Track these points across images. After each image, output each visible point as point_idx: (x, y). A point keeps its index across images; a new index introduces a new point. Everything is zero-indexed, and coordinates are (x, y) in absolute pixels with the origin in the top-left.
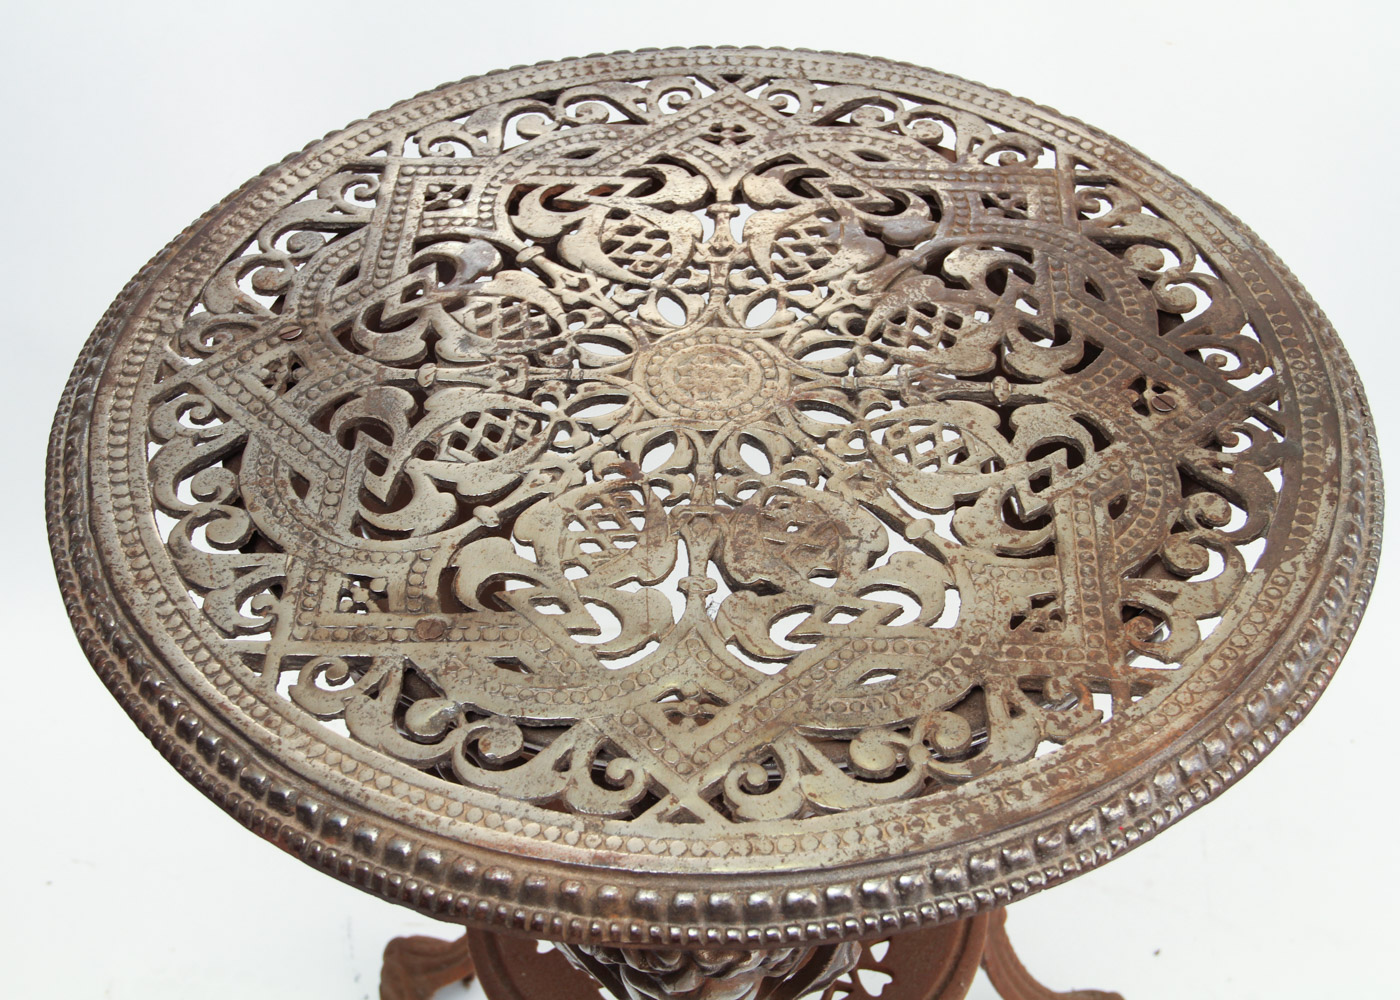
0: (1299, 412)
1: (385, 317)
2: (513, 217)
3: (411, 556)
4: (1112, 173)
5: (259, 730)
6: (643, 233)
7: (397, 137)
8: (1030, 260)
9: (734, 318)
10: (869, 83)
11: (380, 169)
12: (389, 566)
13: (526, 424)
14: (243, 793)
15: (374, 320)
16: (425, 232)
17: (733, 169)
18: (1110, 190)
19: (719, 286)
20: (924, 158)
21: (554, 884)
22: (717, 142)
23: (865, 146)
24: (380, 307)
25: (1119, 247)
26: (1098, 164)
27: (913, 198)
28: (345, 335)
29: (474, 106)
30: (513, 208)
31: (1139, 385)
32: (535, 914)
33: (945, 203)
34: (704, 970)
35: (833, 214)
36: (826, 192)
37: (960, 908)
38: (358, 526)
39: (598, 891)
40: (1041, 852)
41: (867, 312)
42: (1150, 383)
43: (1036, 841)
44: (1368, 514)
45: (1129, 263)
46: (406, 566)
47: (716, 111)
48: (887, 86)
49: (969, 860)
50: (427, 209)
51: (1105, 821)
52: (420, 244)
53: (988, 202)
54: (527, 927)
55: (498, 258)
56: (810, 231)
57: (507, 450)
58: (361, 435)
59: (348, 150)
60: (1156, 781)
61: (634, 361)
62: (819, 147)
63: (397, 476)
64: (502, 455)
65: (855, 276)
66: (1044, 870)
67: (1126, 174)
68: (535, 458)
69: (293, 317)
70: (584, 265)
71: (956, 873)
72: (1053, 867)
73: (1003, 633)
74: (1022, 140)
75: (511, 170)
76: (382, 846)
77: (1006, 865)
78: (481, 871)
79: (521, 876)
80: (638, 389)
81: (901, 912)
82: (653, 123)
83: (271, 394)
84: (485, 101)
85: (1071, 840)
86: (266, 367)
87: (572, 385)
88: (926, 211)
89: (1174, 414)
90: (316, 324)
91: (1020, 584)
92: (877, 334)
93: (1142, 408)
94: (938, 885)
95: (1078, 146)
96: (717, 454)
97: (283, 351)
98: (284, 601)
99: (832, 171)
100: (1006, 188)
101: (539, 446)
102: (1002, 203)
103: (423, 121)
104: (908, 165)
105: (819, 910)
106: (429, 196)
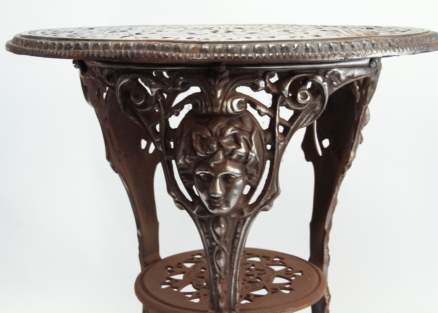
21: (173, 45)
32: (165, 53)
37: (316, 56)
39: (189, 46)
43: (341, 44)
49: (318, 44)
51: (364, 44)
54: (163, 56)
60: (381, 41)
66: (345, 52)
71: (314, 46)
72: (348, 52)
76: (113, 46)
77: (331, 47)
78: (147, 44)
79: (161, 45)
81: (295, 54)
94: (307, 50)
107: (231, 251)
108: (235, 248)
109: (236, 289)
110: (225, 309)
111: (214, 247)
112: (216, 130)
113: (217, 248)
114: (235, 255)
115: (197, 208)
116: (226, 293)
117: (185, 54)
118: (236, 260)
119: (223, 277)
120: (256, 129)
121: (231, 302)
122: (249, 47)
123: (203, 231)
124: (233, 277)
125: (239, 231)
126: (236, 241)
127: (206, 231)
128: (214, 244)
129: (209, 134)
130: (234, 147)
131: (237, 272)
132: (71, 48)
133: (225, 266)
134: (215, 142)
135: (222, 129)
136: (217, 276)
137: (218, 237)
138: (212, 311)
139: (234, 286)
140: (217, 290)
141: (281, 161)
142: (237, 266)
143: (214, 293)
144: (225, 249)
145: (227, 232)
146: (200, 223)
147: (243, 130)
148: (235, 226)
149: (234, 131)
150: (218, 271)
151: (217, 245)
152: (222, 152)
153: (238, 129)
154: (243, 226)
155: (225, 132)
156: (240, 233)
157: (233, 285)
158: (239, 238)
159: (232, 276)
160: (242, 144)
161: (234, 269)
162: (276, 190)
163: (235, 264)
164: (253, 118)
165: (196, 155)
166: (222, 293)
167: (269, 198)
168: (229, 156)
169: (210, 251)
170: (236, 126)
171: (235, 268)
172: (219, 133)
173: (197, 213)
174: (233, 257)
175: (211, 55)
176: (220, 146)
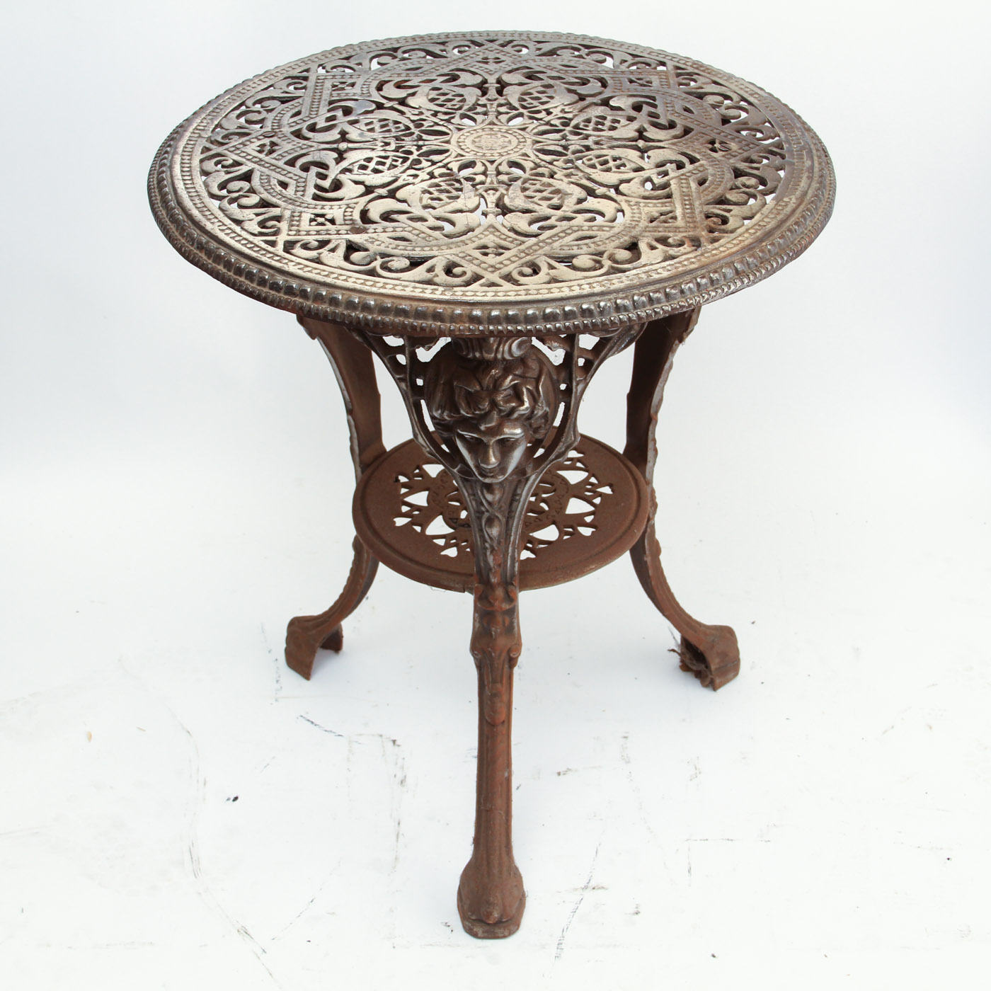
0: (793, 151)
1: (318, 127)
2: (381, 92)
3: (344, 207)
4: (696, 71)
5: (278, 265)
6: (450, 95)
7: (313, 66)
8: (655, 100)
9: (501, 122)
10: (566, 41)
11: (306, 79)
12: (334, 211)
13: (397, 161)
14: (271, 291)
15: (312, 128)
16: (333, 99)
17: (495, 72)
18: (695, 77)
19: (492, 112)
20: (597, 66)
21: (431, 309)
22: (487, 63)
23: (565, 63)
24: (315, 124)
25: (701, 96)
26: (689, 68)
27: (591, 80)
28: (298, 134)
29: (353, 54)
30: (379, 88)
31: (713, 142)
32: (422, 324)
33: (609, 82)
34: (500, 411)
35: (550, 86)
36: (546, 79)
37: (629, 318)
38: (316, 198)
39: (453, 311)
40: (667, 295)
41: (571, 120)
42: (717, 141)
43: (665, 291)
44: (828, 188)
45: (706, 101)
46: (343, 210)
47: (484, 53)
48: (575, 42)
49: (633, 297)
50: (334, 90)
51: (698, 285)
52: (331, 103)
53: (631, 81)
54: (418, 329)
55: (374, 106)
56: (539, 92)
57: (389, 169)
58: (312, 167)
59: (287, 71)
60: (723, 271)
61: (451, 138)
62: (541, 64)
63: (333, 180)
64: (386, 171)
65: (564, 107)
66: (670, 305)
67: (703, 71)
68: (404, 172)
69: (269, 129)
70: (420, 107)
71: (627, 302)
72: (675, 304)
73: (646, 224)
74: (648, 61)
75: (376, 75)
76: (344, 301)
77: (651, 300)
78: (395, 305)
79: (414, 307)
80: (454, 147)
81: (601, 319)
82: (451, 57)
83: (262, 156)
84: (359, 52)
85: (682, 292)
86: (258, 146)
87: (419, 147)
88: (600, 84)
89: (730, 152)
90: (281, 131)
91: (654, 208)
92: (576, 127)
93: (714, 150)
94: (618, 308)
95: (678, 62)
96: (497, 168)
97: (267, 141)
98: (282, 223)
99: (549, 71)
100: (640, 76)
101: (405, 168)
102: (638, 81)
103: (327, 60)
104: (589, 69)
105: (560, 318)
106: (334, 86)
107: (507, 515)
108: (513, 512)
109: (515, 558)
110: (499, 584)
111: (483, 513)
112: (488, 382)
113: (487, 515)
114: (514, 519)
115: (459, 467)
116: (499, 565)
117: (449, 325)
118: (514, 525)
119: (496, 548)
120: (545, 370)
121: (506, 575)
122: (537, 313)
123: (467, 492)
124: (511, 545)
125: (519, 491)
126: (515, 504)
127: (470, 492)
128: (483, 509)
129: (478, 388)
130: (514, 404)
131: (515, 539)
132: (281, 289)
133: (499, 535)
134: (487, 399)
135: (496, 381)
136: (487, 545)
137: (489, 503)
138: (480, 585)
139: (511, 557)
140: (486, 561)
141: (582, 401)
142: (517, 531)
143: (482, 564)
144: (500, 516)
145: (502, 497)
146: (463, 483)
147: (527, 378)
148: (513, 487)
149: (514, 380)
150: (489, 540)
151: (487, 511)
152: (497, 412)
153: (519, 376)
154: (525, 486)
155: (501, 385)
156: (521, 495)
157: (510, 555)
158: (519, 501)
159: (509, 543)
160: (526, 399)
161: (511, 536)
162: (573, 439)
163: (514, 530)
164: (540, 356)
165: (459, 413)
166: (494, 567)
167: (563, 449)
168: (507, 416)
169: (477, 515)
170: (517, 373)
171: (513, 534)
172: (491, 385)
173: (459, 471)
174: (510, 522)
175: (485, 327)
176: (494, 404)
